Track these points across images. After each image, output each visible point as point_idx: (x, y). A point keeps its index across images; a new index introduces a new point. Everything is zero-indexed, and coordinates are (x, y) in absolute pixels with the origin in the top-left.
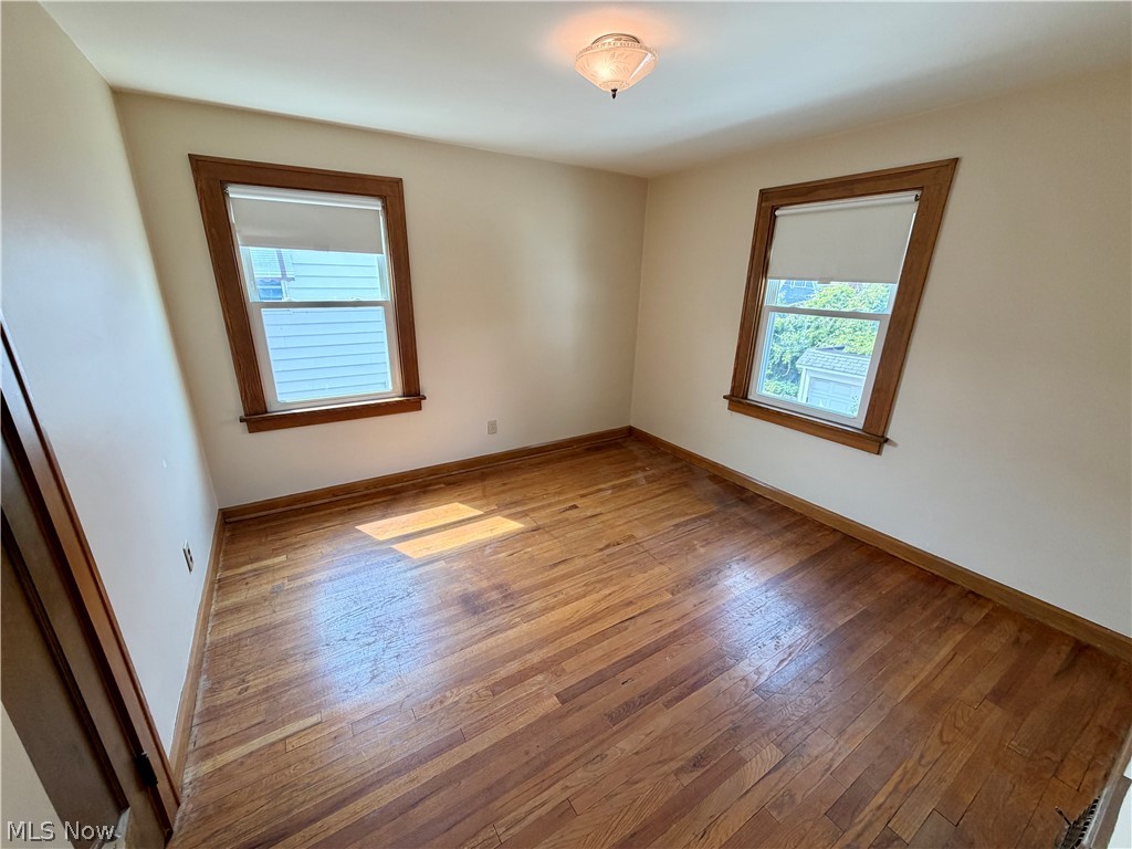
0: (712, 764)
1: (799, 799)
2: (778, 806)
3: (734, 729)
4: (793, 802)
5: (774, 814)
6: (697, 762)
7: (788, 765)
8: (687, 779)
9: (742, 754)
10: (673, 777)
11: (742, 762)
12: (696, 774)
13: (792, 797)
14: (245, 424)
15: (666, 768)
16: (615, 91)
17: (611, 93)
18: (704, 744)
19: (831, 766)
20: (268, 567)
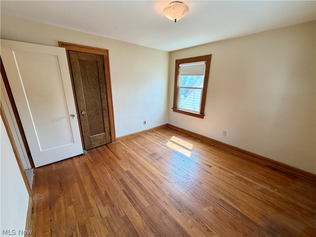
0: (105, 198)
1: (91, 218)
2: (91, 212)
3: (113, 206)
4: (90, 216)
5: (90, 210)
6: (107, 195)
7: (100, 218)
8: (103, 193)
9: (106, 206)
10: (105, 190)
11: (104, 205)
12: (104, 195)
13: (92, 216)
14: (173, 109)
15: (107, 188)
16: (176, 20)
17: (175, 21)
18: (111, 197)
19: (96, 233)
20: (157, 133)
